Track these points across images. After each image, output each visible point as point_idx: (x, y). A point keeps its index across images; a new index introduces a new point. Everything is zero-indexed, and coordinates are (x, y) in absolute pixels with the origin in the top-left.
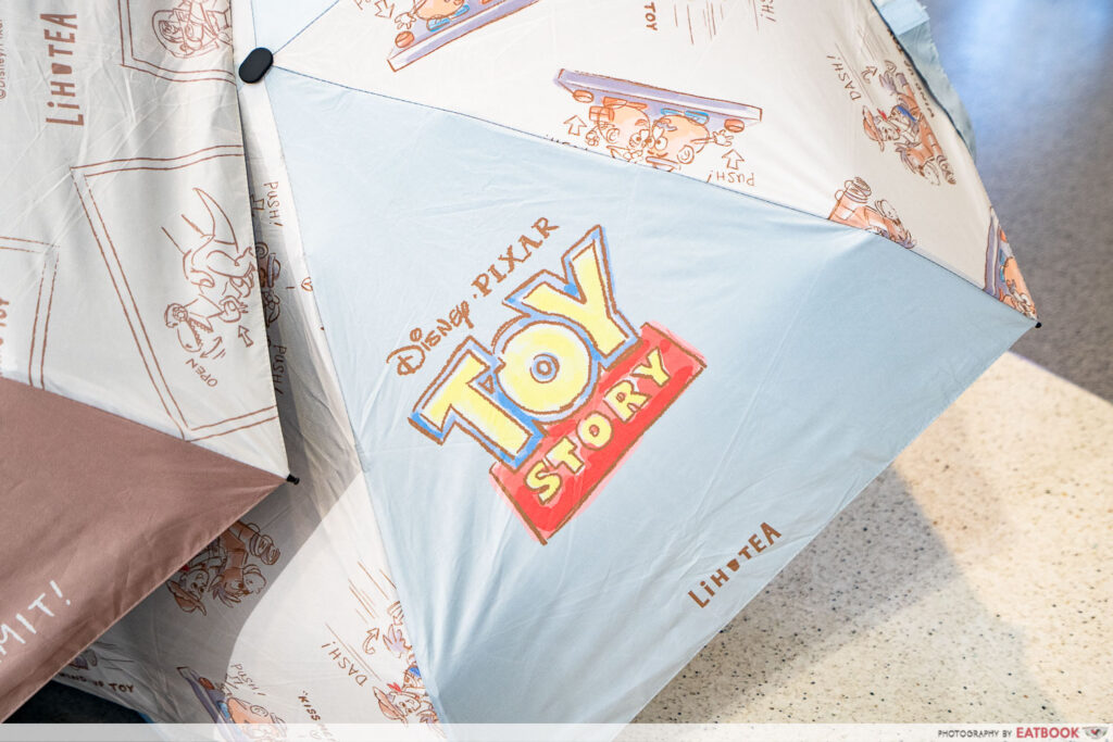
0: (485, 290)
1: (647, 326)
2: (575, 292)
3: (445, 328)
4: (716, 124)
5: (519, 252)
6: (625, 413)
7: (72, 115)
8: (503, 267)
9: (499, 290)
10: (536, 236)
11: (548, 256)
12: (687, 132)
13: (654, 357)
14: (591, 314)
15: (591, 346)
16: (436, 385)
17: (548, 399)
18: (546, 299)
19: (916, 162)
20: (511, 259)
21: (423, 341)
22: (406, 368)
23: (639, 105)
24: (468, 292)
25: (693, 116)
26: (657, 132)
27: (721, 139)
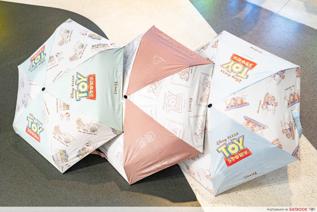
0: (229, 138)
1: (246, 148)
2: (239, 142)
3: (223, 141)
4: (262, 127)
5: (234, 135)
6: (241, 156)
7: (190, 110)
8: (231, 137)
9: (230, 139)
10: (236, 134)
11: (237, 137)
12: (258, 128)
13: (246, 151)
14: (240, 145)
15: (239, 148)
16: (221, 147)
17: (233, 152)
18: (235, 141)
19: (288, 136)
20: (233, 136)
21: (220, 142)
22: (218, 144)
23: (253, 123)
24: (227, 138)
25: (259, 126)
26: (254, 127)
27: (261, 129)
